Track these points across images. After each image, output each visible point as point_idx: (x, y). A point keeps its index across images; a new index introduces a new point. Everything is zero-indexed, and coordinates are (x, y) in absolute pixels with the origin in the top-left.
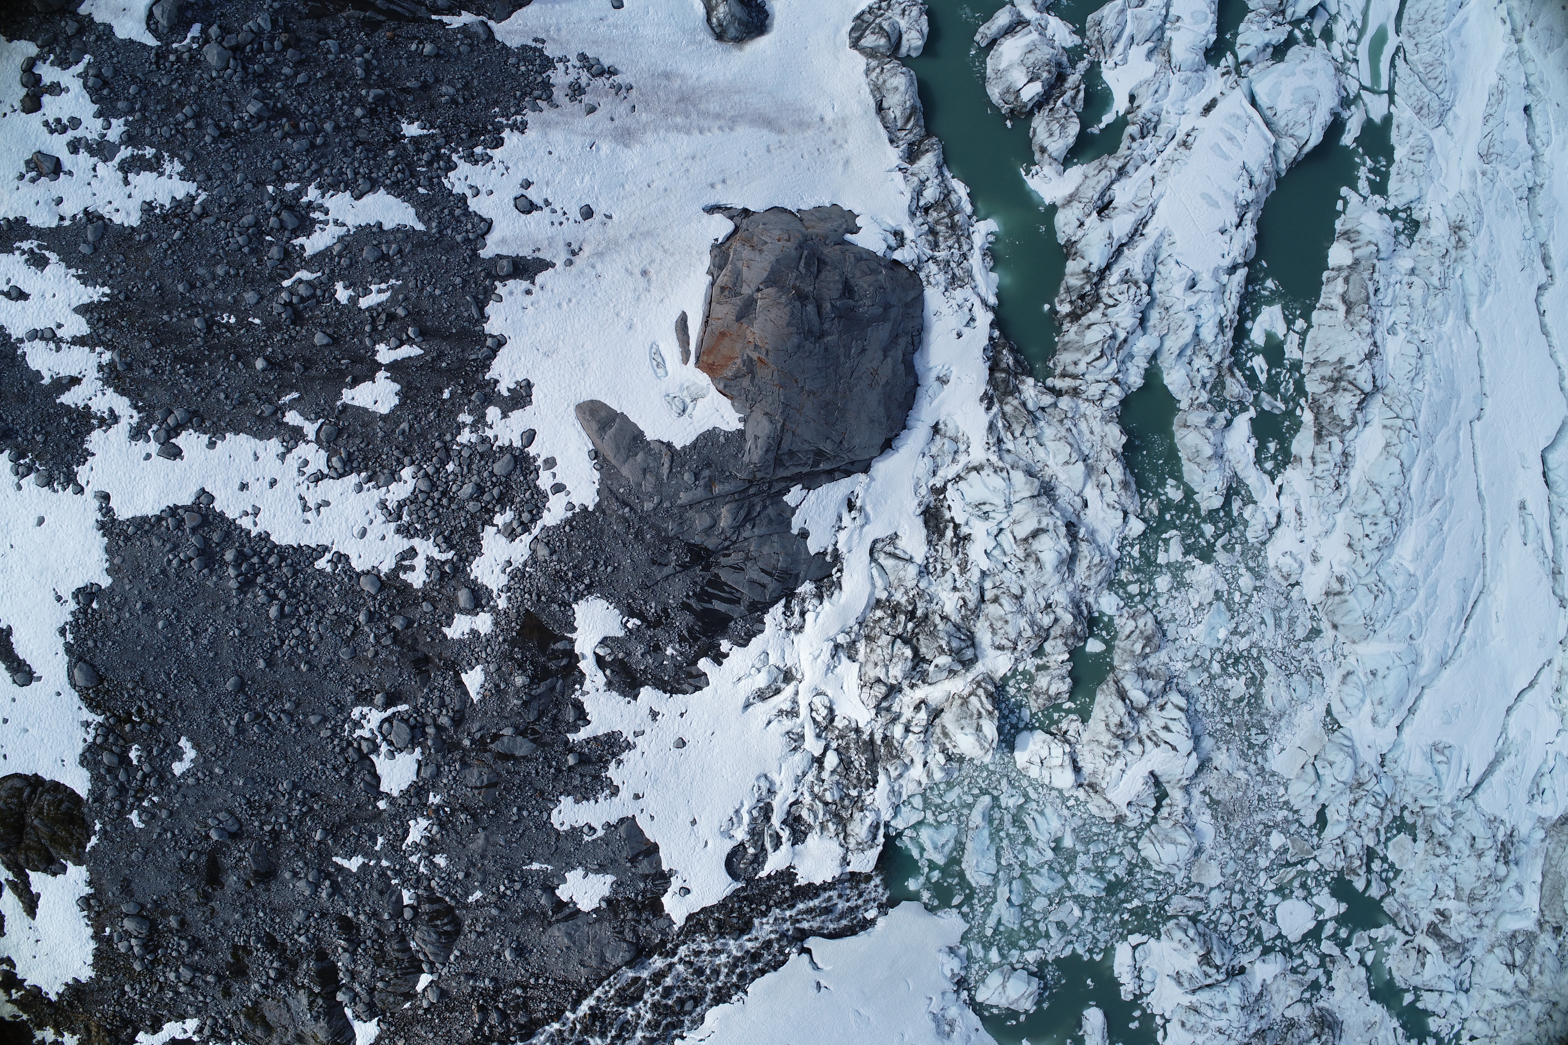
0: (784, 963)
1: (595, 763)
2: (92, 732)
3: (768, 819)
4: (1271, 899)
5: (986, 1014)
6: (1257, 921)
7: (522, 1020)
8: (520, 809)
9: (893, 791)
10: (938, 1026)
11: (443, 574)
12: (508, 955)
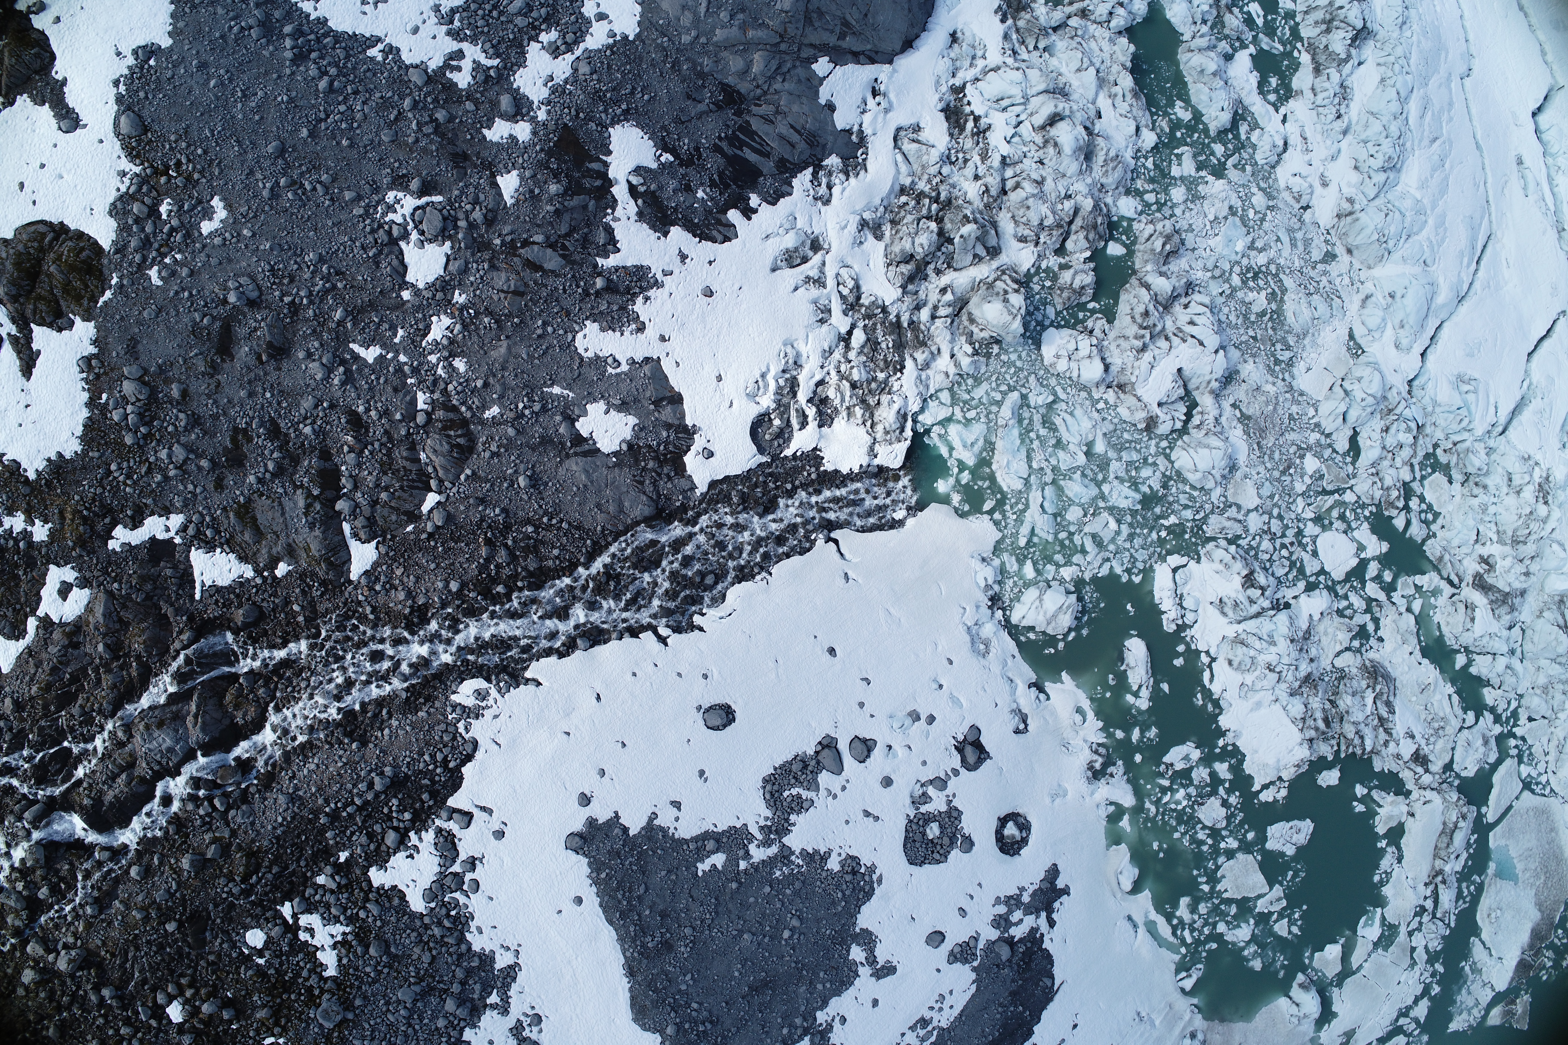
0: (809, 550)
1: (622, 294)
2: (127, 181)
3: (794, 395)
4: (1311, 529)
5: (1023, 639)
6: (1298, 553)
7: (532, 565)
8: (545, 324)
9: (919, 378)
10: (973, 642)
11: (488, 78)
12: (522, 481)
